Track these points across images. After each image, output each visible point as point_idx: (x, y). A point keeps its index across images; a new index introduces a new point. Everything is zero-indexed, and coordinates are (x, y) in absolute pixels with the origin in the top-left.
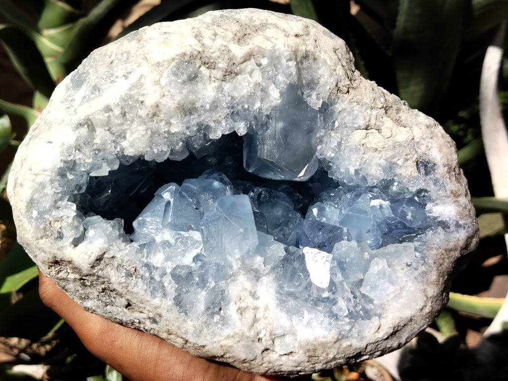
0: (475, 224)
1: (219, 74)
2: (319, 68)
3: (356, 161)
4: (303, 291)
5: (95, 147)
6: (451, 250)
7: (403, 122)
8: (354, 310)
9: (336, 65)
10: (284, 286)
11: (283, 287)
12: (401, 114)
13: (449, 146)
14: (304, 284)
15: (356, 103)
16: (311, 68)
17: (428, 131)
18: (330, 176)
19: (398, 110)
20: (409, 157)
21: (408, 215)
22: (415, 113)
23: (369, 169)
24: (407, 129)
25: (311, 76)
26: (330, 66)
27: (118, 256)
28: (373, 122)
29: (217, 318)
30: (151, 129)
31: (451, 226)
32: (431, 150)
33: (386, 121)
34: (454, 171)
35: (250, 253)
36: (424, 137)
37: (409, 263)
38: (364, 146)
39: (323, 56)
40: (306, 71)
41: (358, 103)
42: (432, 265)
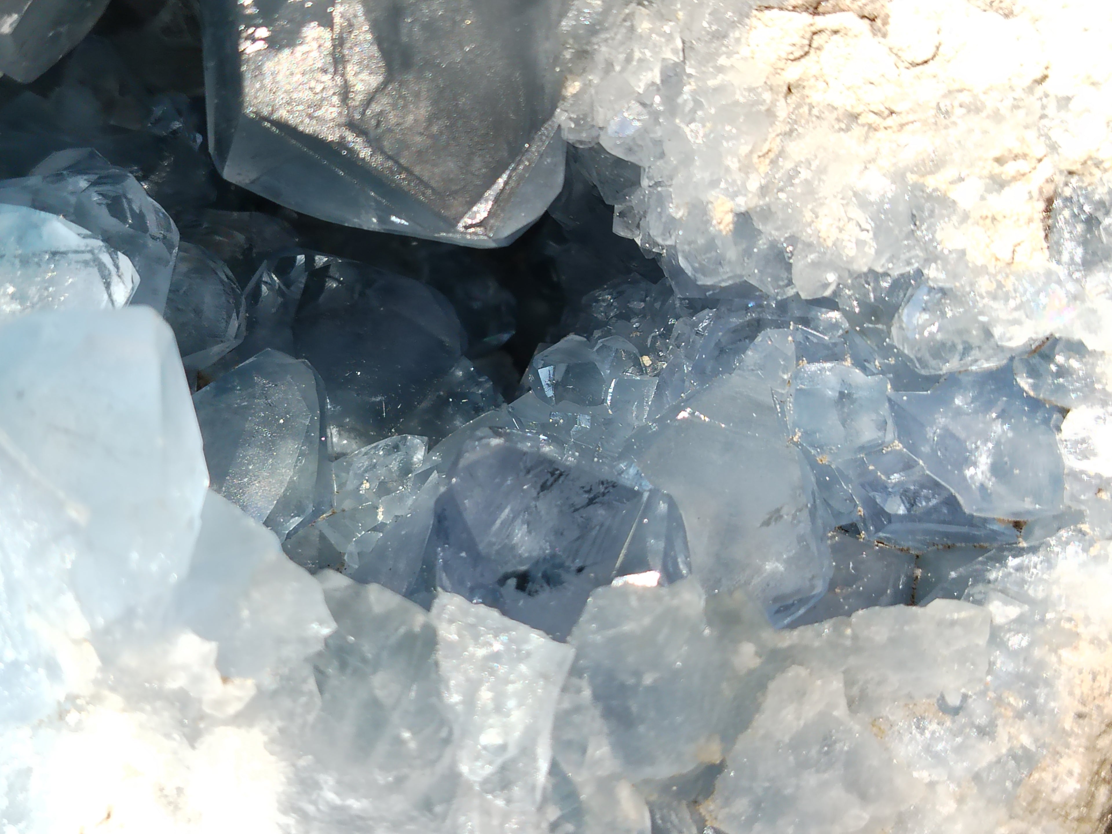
3: (746, 168)
4: (412, 819)
10: (322, 777)
11: (317, 786)
14: (420, 782)
18: (619, 230)
20: (1010, 169)
21: (975, 464)
23: (808, 216)
35: (139, 625)
37: (953, 700)
38: (793, 99)
42: (1068, 723)
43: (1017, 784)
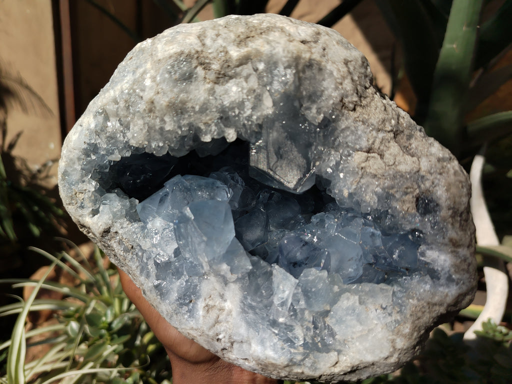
0: (472, 280)
1: (212, 76)
2: (324, 80)
3: (352, 184)
4: (263, 309)
6: (435, 304)
7: (412, 150)
9: (344, 78)
10: (248, 297)
11: (247, 298)
12: (413, 141)
13: (460, 186)
15: (361, 123)
16: (315, 78)
17: (439, 165)
19: (410, 137)
20: (409, 190)
22: (430, 142)
23: (364, 195)
24: (415, 159)
25: (313, 87)
26: (336, 79)
27: (120, 232)
28: (377, 145)
29: (185, 308)
30: (148, 124)
31: (442, 278)
32: (437, 188)
33: (392, 147)
34: (461, 216)
36: (432, 171)
37: (384, 306)
38: (363, 171)
39: (329, 67)
40: (308, 82)
41: (364, 122)
42: (408, 316)
43: (395, 328)
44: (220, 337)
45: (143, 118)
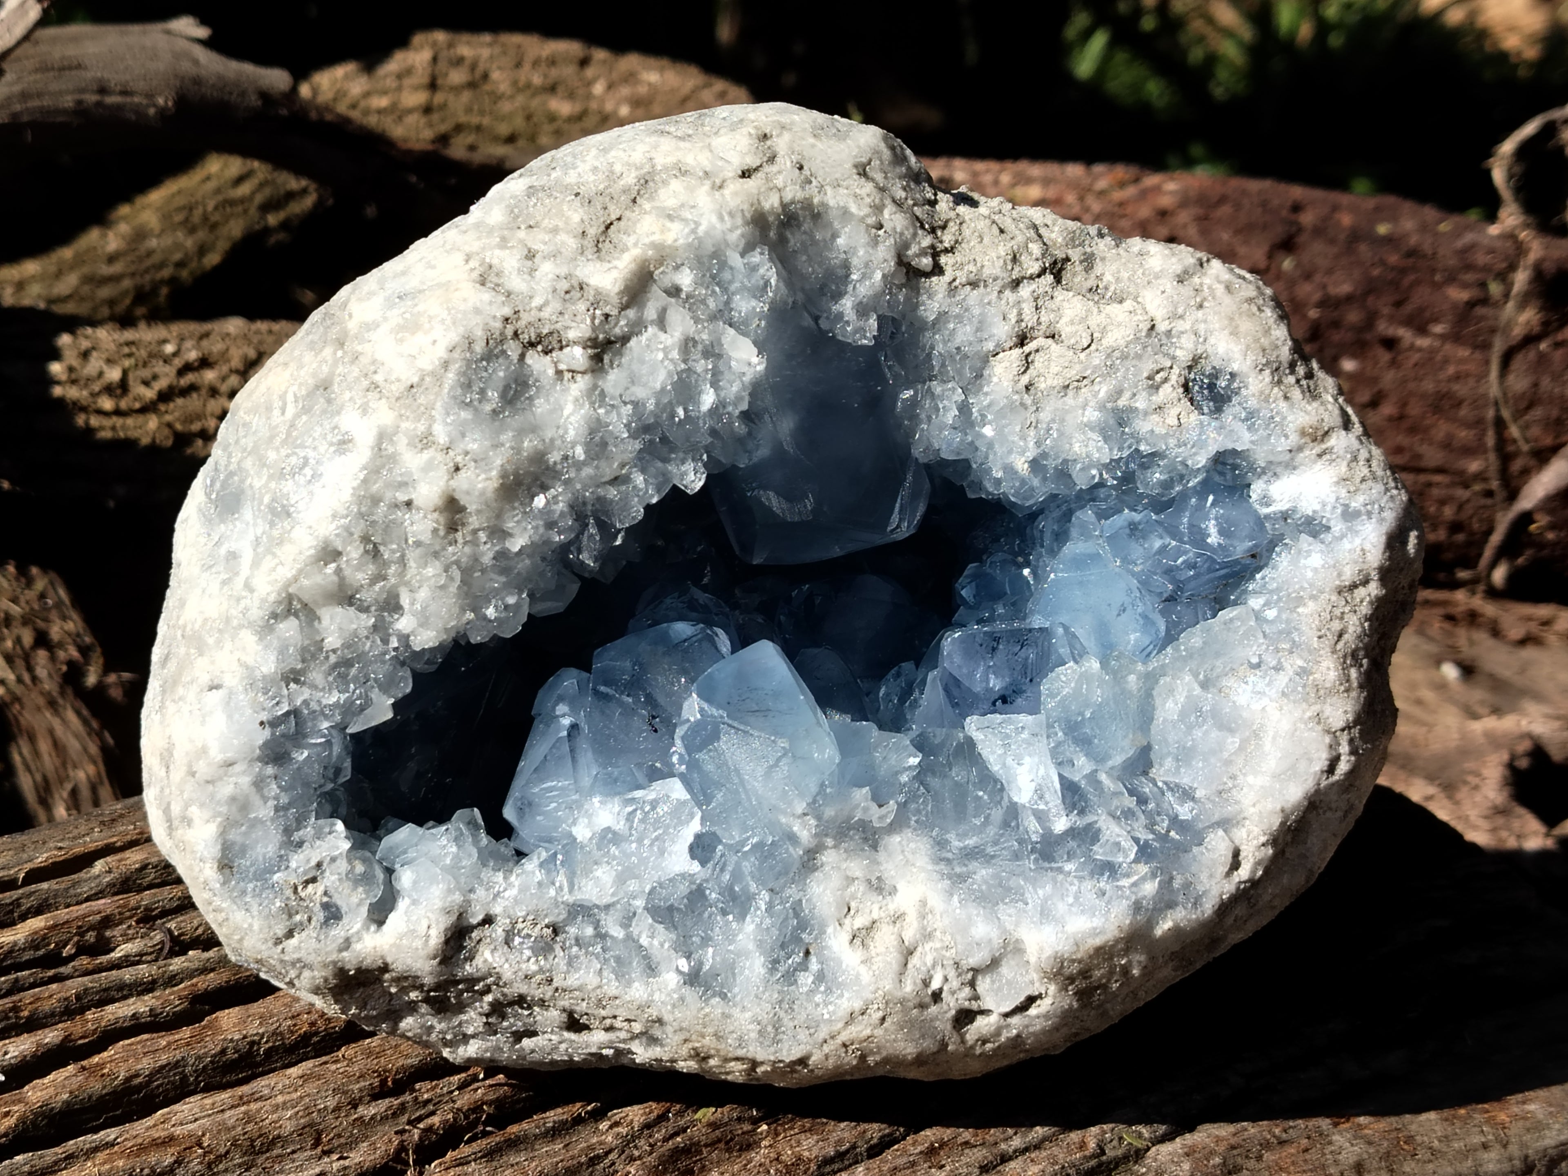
0: (1395, 492)
1: (578, 356)
2: (835, 236)
3: (1023, 437)
4: (1002, 835)
5: (333, 659)
6: (1354, 586)
7: (1112, 288)
8: (1151, 836)
9: (878, 209)
10: (948, 836)
11: (947, 842)
12: (1098, 269)
13: (1254, 309)
14: (997, 814)
15: (968, 288)
16: (814, 242)
17: (1186, 290)
18: (971, 495)
19: (1089, 261)
20: (1158, 378)
21: (1209, 535)
22: (1136, 249)
23: (1066, 447)
24: (1128, 304)
25: (820, 264)
26: (862, 220)
27: (497, 909)
28: (1030, 318)
29: (806, 980)
30: (457, 563)
31: (1332, 524)
32: (1212, 340)
33: (1065, 304)
34: (1293, 371)
35: (830, 790)
36: (1180, 311)
37: (1255, 660)
38: (1032, 391)
39: (833, 198)
40: (804, 258)
41: (974, 284)
42: (1315, 642)
43: (1304, 686)
44: (935, 985)
45: (436, 555)
